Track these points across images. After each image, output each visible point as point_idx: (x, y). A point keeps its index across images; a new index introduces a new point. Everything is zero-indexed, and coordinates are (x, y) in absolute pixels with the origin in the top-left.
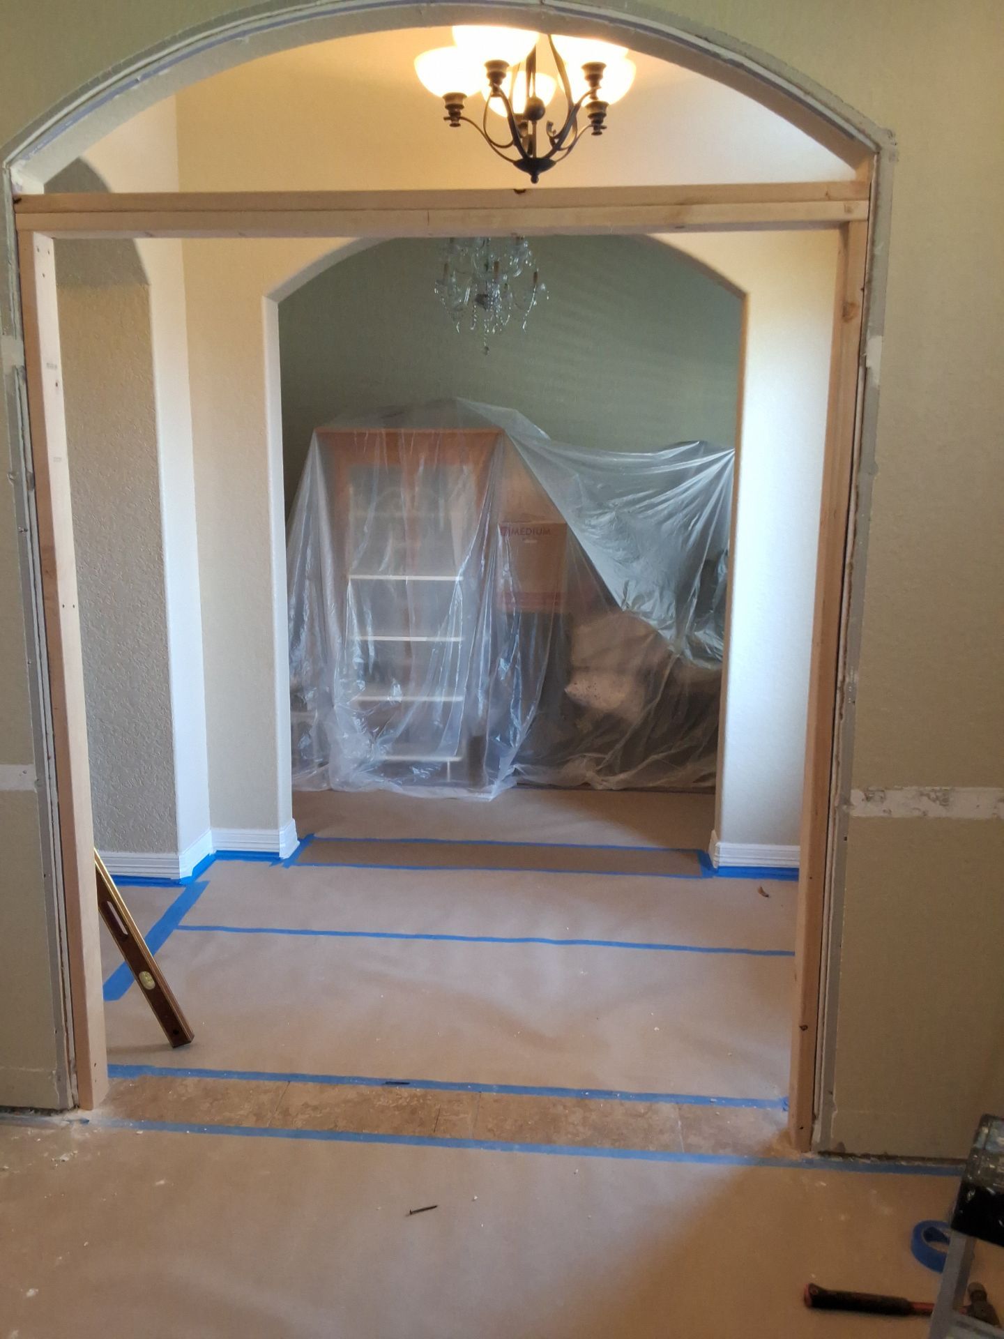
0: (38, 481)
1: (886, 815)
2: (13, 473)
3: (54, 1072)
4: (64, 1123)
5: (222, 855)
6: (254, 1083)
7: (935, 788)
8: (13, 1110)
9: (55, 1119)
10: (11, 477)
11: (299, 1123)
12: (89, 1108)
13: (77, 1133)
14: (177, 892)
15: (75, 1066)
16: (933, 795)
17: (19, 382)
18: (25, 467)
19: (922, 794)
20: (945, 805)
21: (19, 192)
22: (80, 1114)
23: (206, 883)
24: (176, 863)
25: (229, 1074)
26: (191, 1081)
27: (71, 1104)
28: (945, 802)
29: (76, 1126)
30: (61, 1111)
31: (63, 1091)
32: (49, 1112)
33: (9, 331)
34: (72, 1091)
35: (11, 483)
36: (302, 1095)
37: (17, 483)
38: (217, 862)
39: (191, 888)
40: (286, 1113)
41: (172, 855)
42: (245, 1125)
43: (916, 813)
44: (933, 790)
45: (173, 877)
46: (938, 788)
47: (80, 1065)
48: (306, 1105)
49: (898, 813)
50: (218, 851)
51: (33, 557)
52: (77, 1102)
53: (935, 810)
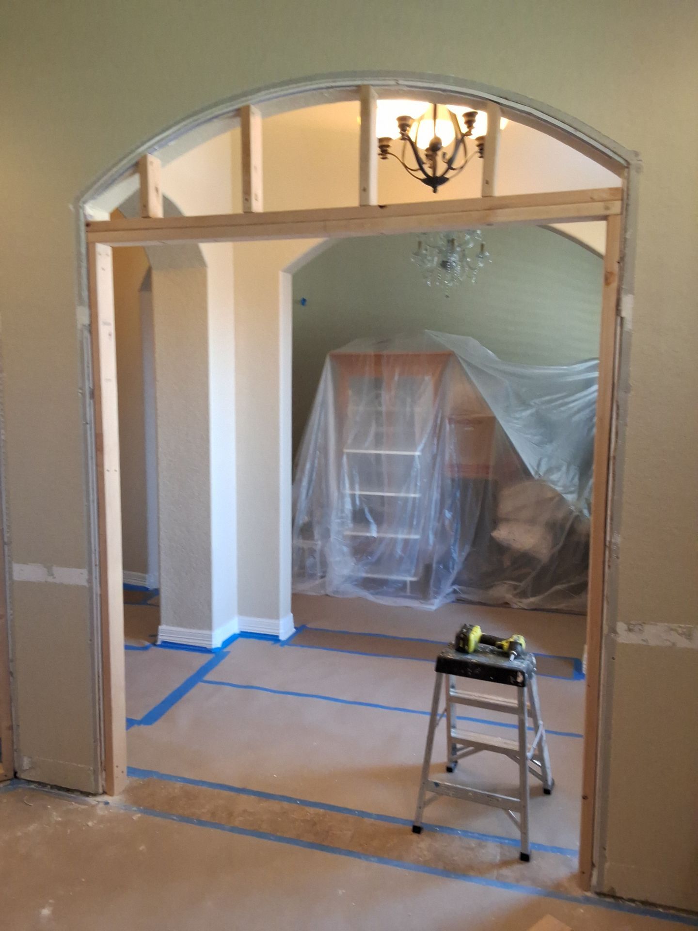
0: (95, 394)
1: (644, 643)
2: (81, 389)
3: (92, 768)
4: (94, 803)
5: (244, 635)
6: (216, 791)
7: (681, 625)
8: (68, 790)
9: (92, 800)
10: (80, 391)
11: (237, 822)
12: (112, 795)
13: (101, 811)
14: (209, 657)
15: (105, 767)
16: (680, 631)
17: (86, 334)
18: (88, 385)
19: (672, 630)
20: (688, 639)
21: (90, 219)
22: (106, 798)
23: (228, 652)
24: (210, 637)
25: (204, 783)
26: (179, 785)
27: (101, 791)
28: (689, 636)
29: (101, 805)
30: (95, 795)
31: (96, 781)
32: (88, 794)
33: (81, 303)
34: (101, 782)
35: (80, 394)
36: (245, 803)
37: (83, 394)
38: (241, 640)
39: (218, 655)
40: (231, 814)
41: (207, 632)
42: (203, 819)
43: (668, 644)
44: (680, 627)
45: (208, 647)
46: (683, 626)
47: (107, 766)
48: (245, 811)
49: (653, 642)
50: (242, 632)
51: (91, 439)
52: (105, 791)
53: (682, 643)
